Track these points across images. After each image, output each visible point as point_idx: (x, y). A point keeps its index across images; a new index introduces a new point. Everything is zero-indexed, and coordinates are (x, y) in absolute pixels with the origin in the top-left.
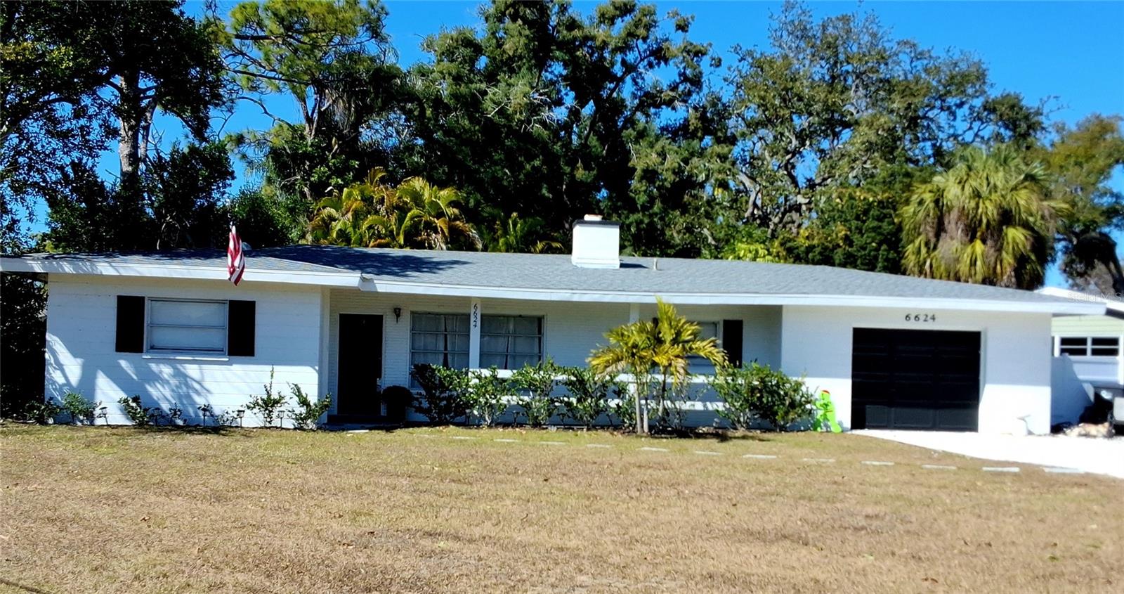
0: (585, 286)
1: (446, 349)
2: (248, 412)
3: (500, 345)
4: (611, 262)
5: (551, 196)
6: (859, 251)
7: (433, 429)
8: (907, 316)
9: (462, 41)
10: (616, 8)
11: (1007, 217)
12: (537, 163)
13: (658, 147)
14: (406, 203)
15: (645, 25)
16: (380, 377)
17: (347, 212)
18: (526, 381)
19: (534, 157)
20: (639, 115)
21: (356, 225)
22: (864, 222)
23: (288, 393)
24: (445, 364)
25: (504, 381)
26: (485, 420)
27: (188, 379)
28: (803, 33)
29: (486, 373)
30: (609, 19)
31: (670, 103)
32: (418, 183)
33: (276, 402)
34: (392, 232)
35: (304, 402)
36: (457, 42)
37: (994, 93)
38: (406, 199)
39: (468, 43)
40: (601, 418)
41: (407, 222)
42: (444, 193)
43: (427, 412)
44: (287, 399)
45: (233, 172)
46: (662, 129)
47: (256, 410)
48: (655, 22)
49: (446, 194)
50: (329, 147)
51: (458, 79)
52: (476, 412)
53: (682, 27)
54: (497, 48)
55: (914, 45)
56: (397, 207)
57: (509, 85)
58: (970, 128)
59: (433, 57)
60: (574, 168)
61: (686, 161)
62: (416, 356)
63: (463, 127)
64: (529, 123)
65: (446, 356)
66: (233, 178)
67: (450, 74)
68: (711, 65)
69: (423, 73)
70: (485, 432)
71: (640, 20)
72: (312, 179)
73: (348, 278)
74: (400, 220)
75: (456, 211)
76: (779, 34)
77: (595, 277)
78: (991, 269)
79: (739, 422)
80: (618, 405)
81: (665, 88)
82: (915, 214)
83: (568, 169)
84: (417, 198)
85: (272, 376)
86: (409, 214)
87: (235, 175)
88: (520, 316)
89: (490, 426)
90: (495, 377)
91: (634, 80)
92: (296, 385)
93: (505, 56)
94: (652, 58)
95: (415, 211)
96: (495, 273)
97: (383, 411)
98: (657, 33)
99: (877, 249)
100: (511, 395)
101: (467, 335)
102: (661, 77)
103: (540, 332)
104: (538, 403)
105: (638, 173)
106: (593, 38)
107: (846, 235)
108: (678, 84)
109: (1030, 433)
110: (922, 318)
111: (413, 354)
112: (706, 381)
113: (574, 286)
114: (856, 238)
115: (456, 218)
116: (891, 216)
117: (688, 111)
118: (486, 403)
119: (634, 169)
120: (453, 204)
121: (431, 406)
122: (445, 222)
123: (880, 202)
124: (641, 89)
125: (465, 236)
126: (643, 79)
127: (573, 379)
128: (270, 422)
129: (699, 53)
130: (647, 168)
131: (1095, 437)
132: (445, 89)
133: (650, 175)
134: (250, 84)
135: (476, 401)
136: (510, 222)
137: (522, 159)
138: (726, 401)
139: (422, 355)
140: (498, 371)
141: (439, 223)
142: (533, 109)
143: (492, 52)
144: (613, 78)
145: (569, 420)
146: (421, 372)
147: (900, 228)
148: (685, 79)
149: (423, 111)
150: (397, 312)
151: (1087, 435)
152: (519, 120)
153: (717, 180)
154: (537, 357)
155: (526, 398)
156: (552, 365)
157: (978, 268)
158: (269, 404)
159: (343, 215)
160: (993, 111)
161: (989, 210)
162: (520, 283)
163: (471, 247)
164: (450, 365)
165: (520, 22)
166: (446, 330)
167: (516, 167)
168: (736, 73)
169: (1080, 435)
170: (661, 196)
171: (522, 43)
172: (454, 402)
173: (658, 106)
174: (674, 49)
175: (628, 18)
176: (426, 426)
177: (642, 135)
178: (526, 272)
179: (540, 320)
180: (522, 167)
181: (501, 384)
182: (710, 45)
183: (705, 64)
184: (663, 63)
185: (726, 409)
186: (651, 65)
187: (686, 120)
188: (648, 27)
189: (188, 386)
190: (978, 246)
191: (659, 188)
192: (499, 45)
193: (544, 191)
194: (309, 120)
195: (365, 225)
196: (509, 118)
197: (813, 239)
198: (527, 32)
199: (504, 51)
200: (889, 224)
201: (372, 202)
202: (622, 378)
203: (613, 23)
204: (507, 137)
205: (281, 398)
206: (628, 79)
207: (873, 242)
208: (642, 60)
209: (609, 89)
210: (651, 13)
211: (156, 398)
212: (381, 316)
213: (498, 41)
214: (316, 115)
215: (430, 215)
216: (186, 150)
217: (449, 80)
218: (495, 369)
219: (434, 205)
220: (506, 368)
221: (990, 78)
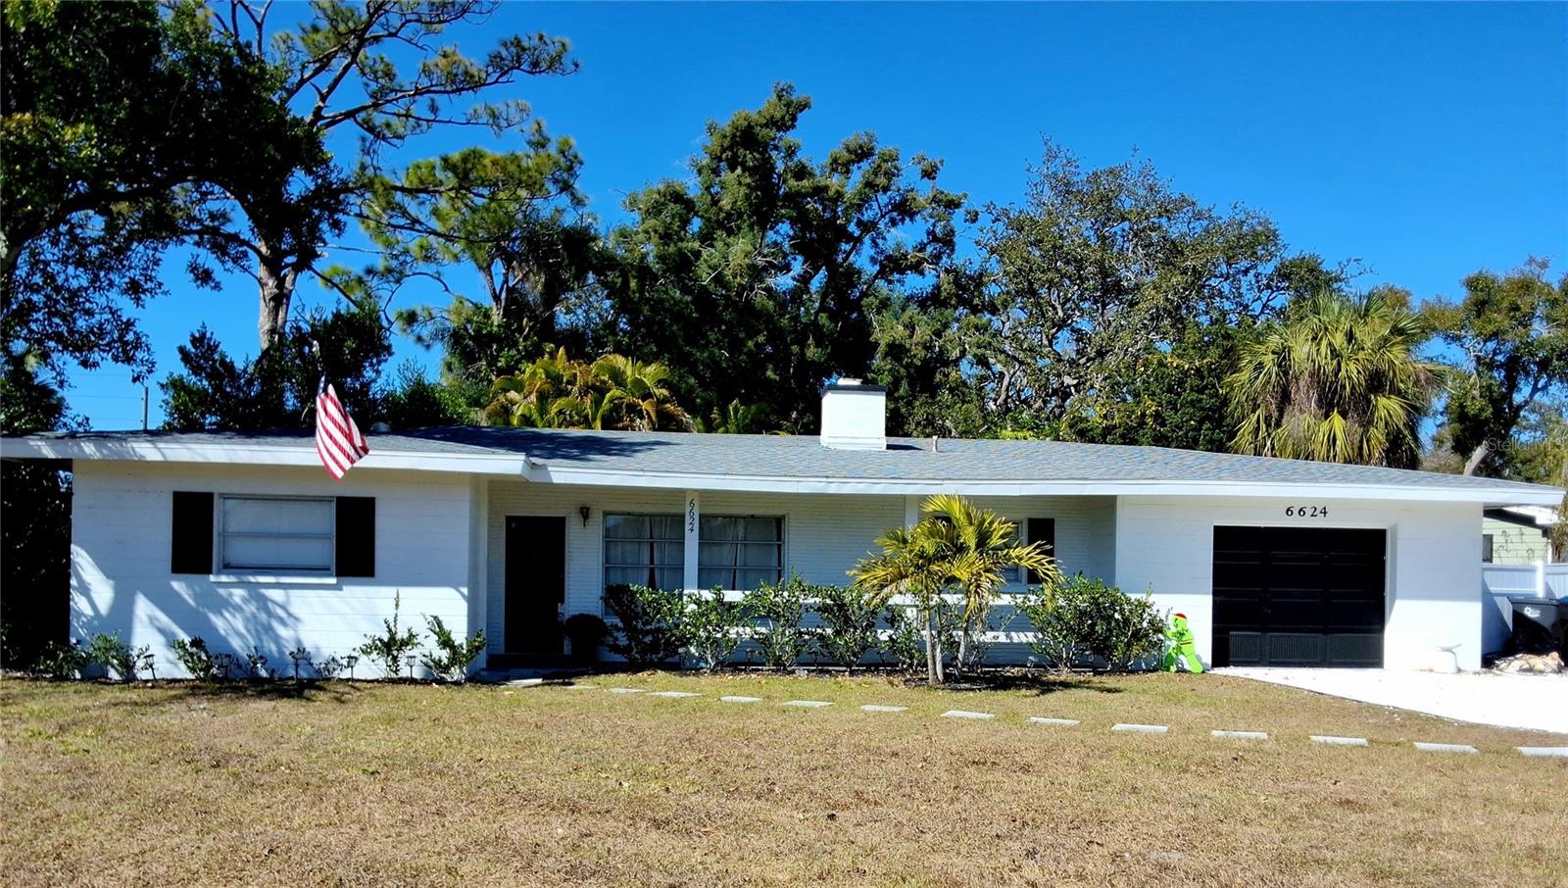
0: (844, 473)
1: (652, 562)
2: (363, 659)
3: (725, 555)
4: (876, 441)
5: (778, 378)
6: (1174, 431)
7: (634, 677)
8: (1288, 510)
9: (671, 195)
10: (849, 151)
11: (1377, 382)
12: (761, 339)
13: (905, 317)
14: (604, 382)
15: (886, 173)
16: (563, 602)
17: (531, 393)
18: (764, 607)
19: (759, 332)
20: (881, 283)
21: (543, 410)
22: (1179, 395)
23: (422, 629)
24: (652, 584)
25: (731, 606)
26: (707, 662)
27: (270, 604)
28: (1066, 190)
29: (707, 595)
30: (844, 165)
31: (917, 268)
32: (619, 361)
33: (404, 643)
34: (586, 416)
35: (446, 642)
36: (665, 196)
37: (1290, 255)
38: (603, 378)
39: (678, 197)
40: (869, 656)
41: (606, 405)
42: (651, 369)
43: (626, 650)
44: (420, 639)
45: (390, 346)
46: (909, 299)
47: (374, 655)
48: (899, 170)
49: (651, 373)
50: (520, 330)
51: (666, 237)
52: (693, 650)
53: (929, 174)
54: (712, 205)
55: (1193, 203)
56: (594, 387)
57: (727, 245)
58: (1259, 298)
59: (637, 216)
60: (803, 345)
61: (938, 334)
62: (612, 574)
63: (673, 298)
64: (752, 289)
65: (652, 572)
66: (391, 354)
67: (656, 231)
68: (966, 221)
69: (624, 235)
70: (706, 681)
71: (879, 166)
72: (499, 364)
73: (508, 463)
74: (597, 403)
75: (665, 392)
76: (1040, 189)
77: (852, 462)
78: (1356, 450)
79: (1060, 658)
80: (890, 637)
81: (910, 251)
82: (1252, 382)
83: (795, 348)
84: (617, 377)
85: (397, 605)
86: (608, 395)
87: (394, 349)
88: (753, 516)
89: (714, 672)
90: (720, 601)
91: (874, 241)
92: (435, 618)
93: (722, 215)
94: (895, 214)
95: (615, 392)
96: (718, 457)
97: (567, 648)
98: (900, 183)
99: (1198, 429)
100: (743, 626)
101: (680, 543)
102: (905, 237)
103: (779, 538)
104: (782, 637)
105: (882, 348)
106: (826, 188)
107: (1157, 411)
108: (926, 245)
109: (1459, 671)
110: (1309, 512)
111: (607, 570)
112: (1013, 603)
113: (829, 473)
114: (1168, 414)
115: (665, 400)
116: (1214, 386)
117: (938, 277)
118: (708, 638)
119: (876, 344)
120: (662, 383)
121: (630, 645)
122: (651, 404)
123: (1198, 370)
124: (882, 252)
125: (677, 422)
126: (884, 239)
127: (828, 601)
128: (396, 672)
129: (952, 205)
130: (894, 342)
131: (1541, 672)
132: (651, 250)
133: (896, 351)
134: (424, 253)
135: (694, 636)
136: (731, 408)
137: (742, 335)
138: (1041, 630)
139: (619, 573)
140: (725, 592)
141: (645, 406)
142: (756, 273)
143: (706, 211)
144: (850, 238)
145: (823, 661)
146: (616, 595)
147: (1225, 401)
148: (933, 237)
149: (626, 283)
150: (585, 513)
151: (1530, 670)
152: (740, 285)
153: (975, 356)
154: (776, 574)
155: (763, 630)
156: (800, 584)
157: (1338, 449)
158: (391, 647)
159: (525, 398)
160: (1286, 277)
161: (1352, 371)
162: (754, 470)
163: (682, 428)
164: (658, 585)
165: (739, 171)
166: (651, 537)
167: (735, 346)
168: (991, 234)
169: (1522, 670)
170: (909, 376)
171: (742, 193)
172: (663, 637)
173: (902, 272)
174: (921, 200)
175: (865, 165)
176: (624, 671)
177: (885, 304)
178: (762, 456)
179: (779, 522)
180: (742, 343)
181: (729, 610)
182: (965, 196)
183: (958, 218)
184: (907, 219)
185: (1039, 640)
186: (894, 223)
187: (937, 287)
188: (889, 175)
189: (270, 614)
190: (1337, 420)
191: (907, 367)
192: (715, 202)
193: (769, 373)
194: (496, 298)
195: (554, 409)
196: (725, 285)
197: (1113, 419)
198: (748, 180)
199: (721, 209)
200: (1211, 396)
201: (561, 382)
202: (896, 600)
203: (848, 171)
204: (726, 308)
205: (412, 636)
206: (867, 240)
207: (1191, 419)
208: (883, 216)
209: (845, 252)
210: (893, 158)
211: (222, 632)
212: (564, 519)
213: (713, 197)
214: (504, 295)
215: (633, 395)
216: (330, 318)
217: (655, 238)
218: (719, 590)
219: (638, 383)
220: (734, 589)
221: (1283, 239)
